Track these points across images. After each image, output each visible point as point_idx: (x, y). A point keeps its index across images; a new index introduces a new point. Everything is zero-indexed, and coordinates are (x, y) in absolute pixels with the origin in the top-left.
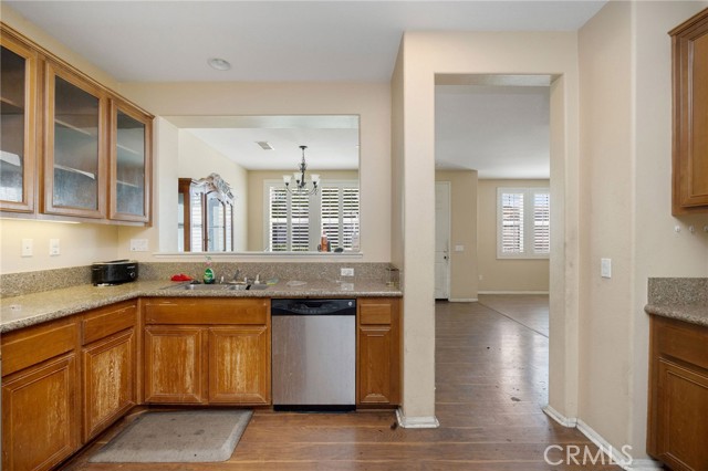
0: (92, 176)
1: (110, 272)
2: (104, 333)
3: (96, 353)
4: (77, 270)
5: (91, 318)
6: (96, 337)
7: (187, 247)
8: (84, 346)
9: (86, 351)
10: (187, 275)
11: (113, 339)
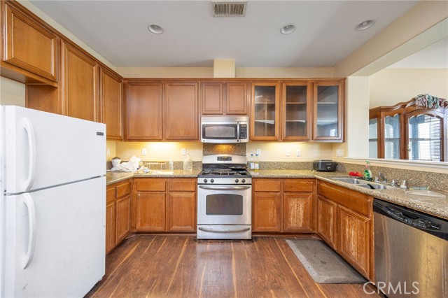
0: (304, 121)
1: (320, 165)
2: (294, 189)
3: (290, 197)
4: (308, 163)
5: (288, 181)
6: (289, 190)
7: (381, 154)
8: (285, 192)
9: (285, 194)
10: (360, 174)
11: (299, 194)
